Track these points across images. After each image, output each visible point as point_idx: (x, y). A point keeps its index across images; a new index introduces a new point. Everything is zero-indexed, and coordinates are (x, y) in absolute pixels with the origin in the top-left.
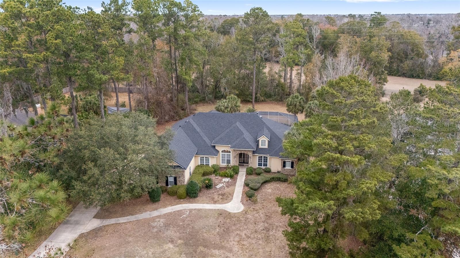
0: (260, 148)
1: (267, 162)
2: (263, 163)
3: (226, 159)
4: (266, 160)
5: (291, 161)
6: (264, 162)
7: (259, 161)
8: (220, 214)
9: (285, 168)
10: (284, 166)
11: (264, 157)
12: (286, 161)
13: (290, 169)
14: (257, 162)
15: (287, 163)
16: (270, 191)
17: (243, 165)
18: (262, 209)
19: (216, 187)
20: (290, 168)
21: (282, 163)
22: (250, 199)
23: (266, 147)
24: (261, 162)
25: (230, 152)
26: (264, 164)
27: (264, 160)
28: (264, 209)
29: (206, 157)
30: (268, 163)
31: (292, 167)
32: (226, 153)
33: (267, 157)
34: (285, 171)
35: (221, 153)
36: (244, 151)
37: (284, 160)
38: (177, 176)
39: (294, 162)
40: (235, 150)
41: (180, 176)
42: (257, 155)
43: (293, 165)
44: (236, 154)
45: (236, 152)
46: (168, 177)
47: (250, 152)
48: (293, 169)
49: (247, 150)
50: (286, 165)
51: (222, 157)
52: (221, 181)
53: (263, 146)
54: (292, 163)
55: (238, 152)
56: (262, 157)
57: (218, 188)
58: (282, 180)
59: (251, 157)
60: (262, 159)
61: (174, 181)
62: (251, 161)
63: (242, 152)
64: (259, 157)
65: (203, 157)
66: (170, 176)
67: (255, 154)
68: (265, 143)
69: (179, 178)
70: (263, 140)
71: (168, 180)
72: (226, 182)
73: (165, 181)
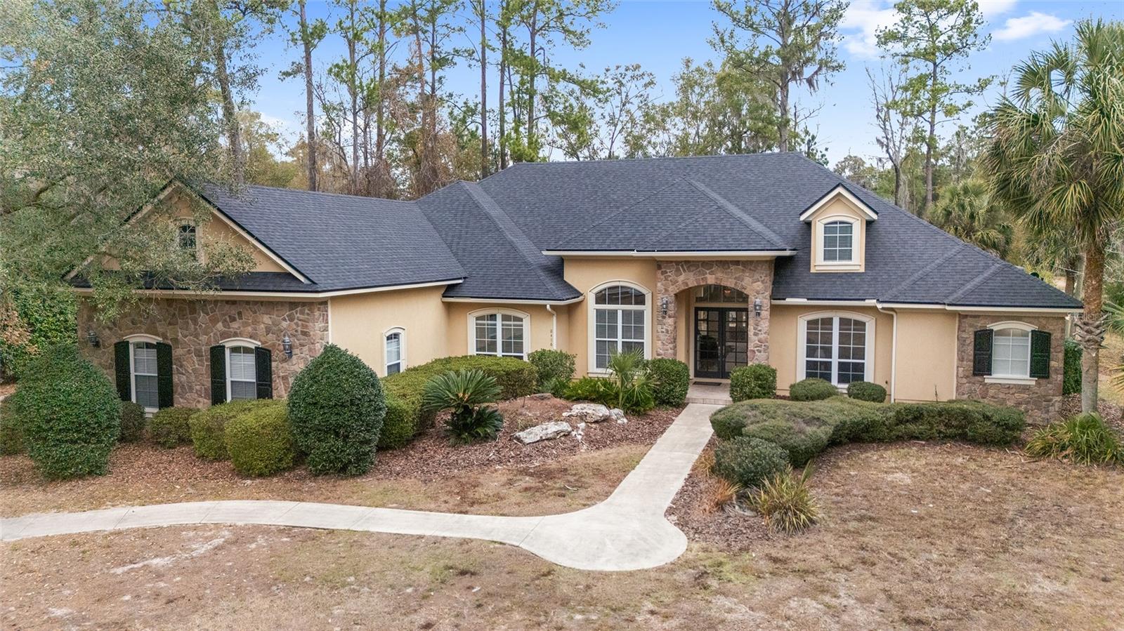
0: (819, 275)
1: (860, 353)
2: (835, 360)
3: (620, 340)
4: (854, 335)
5: (1028, 328)
6: (843, 353)
7: (811, 352)
8: (463, 573)
9: (988, 380)
10: (981, 362)
11: (844, 322)
12: (996, 327)
13: (1025, 388)
14: (802, 359)
15: (998, 342)
16: (904, 478)
17: (719, 384)
18: (859, 568)
19: (521, 434)
20: (1022, 376)
21: (962, 341)
22: (742, 498)
23: (857, 262)
24: (828, 352)
25: (640, 299)
26: (842, 366)
27: (844, 338)
28: (877, 570)
29: (505, 318)
30: (869, 361)
31: (1040, 368)
32: (620, 308)
33: (860, 325)
34: (992, 392)
35: (592, 307)
36: (719, 275)
37: (980, 324)
38: (274, 345)
39: (1050, 334)
40: (667, 262)
41: (291, 347)
42: (802, 301)
43: (1048, 357)
44: (673, 290)
45: (674, 283)
46: (227, 352)
47: (757, 276)
48: (1043, 381)
49: (736, 262)
50: (991, 355)
51: (600, 331)
52: (560, 410)
53: (835, 259)
54: (1041, 343)
55: (681, 278)
56: (829, 322)
57: (527, 441)
58: (983, 428)
59: (760, 306)
60: (828, 338)
61: (255, 381)
62: (762, 336)
63: (708, 276)
64: (809, 323)
65: (493, 317)
66: (235, 350)
67: (790, 301)
68: (847, 241)
69: (284, 360)
70: (836, 223)
71: (225, 379)
72: (589, 419)
73: (208, 384)
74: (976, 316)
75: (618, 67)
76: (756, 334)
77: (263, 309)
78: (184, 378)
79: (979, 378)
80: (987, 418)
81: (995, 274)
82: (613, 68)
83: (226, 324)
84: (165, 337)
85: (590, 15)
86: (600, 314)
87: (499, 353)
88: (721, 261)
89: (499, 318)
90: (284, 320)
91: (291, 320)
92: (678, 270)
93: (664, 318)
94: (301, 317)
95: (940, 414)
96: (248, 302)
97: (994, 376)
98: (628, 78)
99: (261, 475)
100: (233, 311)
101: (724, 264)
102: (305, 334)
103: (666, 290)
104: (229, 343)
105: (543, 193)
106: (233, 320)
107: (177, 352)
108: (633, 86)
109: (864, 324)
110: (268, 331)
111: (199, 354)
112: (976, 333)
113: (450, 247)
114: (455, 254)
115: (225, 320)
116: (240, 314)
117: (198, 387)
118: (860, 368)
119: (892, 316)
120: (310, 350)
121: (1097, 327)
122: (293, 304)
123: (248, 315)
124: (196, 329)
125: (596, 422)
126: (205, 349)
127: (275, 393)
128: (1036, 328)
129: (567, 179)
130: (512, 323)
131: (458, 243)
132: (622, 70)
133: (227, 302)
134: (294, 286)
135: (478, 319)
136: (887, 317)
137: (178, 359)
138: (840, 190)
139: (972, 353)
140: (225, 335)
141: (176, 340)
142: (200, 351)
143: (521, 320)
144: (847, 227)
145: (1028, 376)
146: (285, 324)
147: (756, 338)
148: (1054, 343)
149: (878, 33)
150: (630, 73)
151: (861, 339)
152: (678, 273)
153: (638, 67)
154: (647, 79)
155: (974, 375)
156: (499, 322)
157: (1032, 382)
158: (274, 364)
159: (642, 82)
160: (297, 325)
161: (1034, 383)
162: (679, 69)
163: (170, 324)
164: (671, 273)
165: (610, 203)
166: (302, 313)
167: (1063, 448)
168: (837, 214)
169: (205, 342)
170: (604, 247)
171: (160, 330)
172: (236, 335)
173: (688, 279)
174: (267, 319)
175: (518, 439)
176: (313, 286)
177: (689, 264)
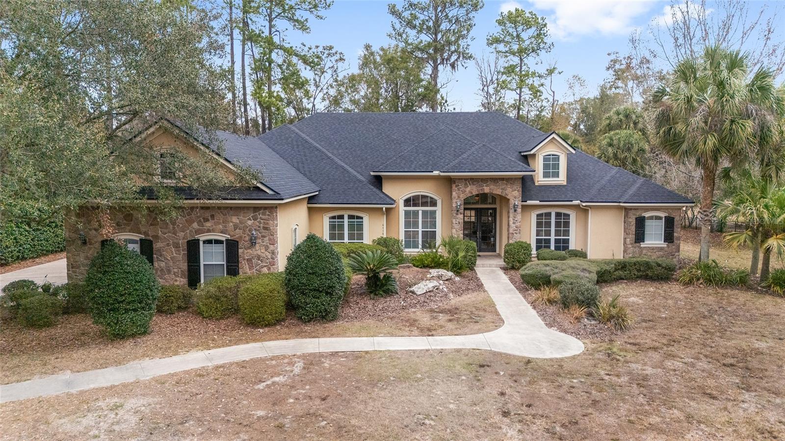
0: (539, 186)
1: (567, 233)
2: (553, 238)
3: (420, 230)
4: (563, 223)
5: (662, 215)
6: (557, 233)
7: (539, 233)
9: (643, 245)
10: (639, 236)
11: (558, 215)
12: (647, 215)
13: (661, 249)
14: (534, 237)
15: (648, 223)
17: (479, 255)
20: (660, 243)
21: (629, 224)
23: (562, 179)
24: (548, 233)
25: (434, 203)
26: (557, 241)
27: (558, 224)
29: (350, 217)
30: (572, 238)
31: (669, 237)
32: (420, 209)
33: (567, 216)
34: (644, 252)
35: (402, 209)
36: (492, 187)
37: (638, 214)
38: (241, 237)
39: (674, 218)
40: (459, 179)
41: (256, 238)
42: (537, 202)
43: (673, 230)
44: (463, 197)
45: (464, 192)
46: (201, 243)
47: (515, 187)
48: (670, 245)
49: (502, 179)
50: (644, 232)
51: (407, 224)
52: (424, 275)
53: (549, 177)
54: (670, 223)
55: (468, 189)
56: (549, 214)
57: (418, 293)
58: (658, 271)
59: (517, 205)
60: (548, 224)
61: (224, 263)
62: (518, 224)
63: (485, 188)
64: (538, 215)
65: (342, 217)
66: (209, 242)
67: (529, 202)
68: (556, 166)
69: (249, 248)
70: (550, 155)
71: (199, 263)
72: (444, 278)
73: (184, 266)
74: (636, 209)
75: (317, 47)
76: (514, 223)
77: (232, 212)
78: (163, 264)
79: (638, 244)
80: (659, 265)
81: (642, 185)
82: (313, 47)
83: (199, 223)
84: (146, 234)
85: (313, 10)
86: (407, 213)
87: (346, 240)
88: (493, 179)
89: (346, 217)
90: (250, 219)
91: (255, 219)
92: (466, 184)
93: (457, 214)
94: (263, 217)
95: (635, 264)
96: (219, 208)
97: (646, 242)
98: (325, 55)
99: (268, 325)
100: (207, 214)
101: (495, 180)
102: (265, 228)
103: (459, 197)
104: (203, 237)
105: (344, 134)
106: (207, 220)
107: (157, 245)
108: (329, 60)
109: (569, 215)
110: (236, 227)
111: (176, 246)
112: (636, 219)
113: (298, 170)
114: (305, 175)
115: (200, 221)
116: (213, 216)
117: (176, 270)
118: (566, 242)
119: (588, 210)
120: (270, 240)
121: (710, 213)
122: (256, 209)
123: (219, 217)
124: (174, 228)
125: (447, 280)
126: (183, 243)
127: (240, 271)
128: (667, 215)
129: (357, 125)
130: (356, 220)
131: (304, 167)
132: (320, 49)
133: (202, 208)
134: (262, 195)
135: (330, 218)
136: (585, 211)
137: (159, 250)
138: (554, 135)
139: (634, 230)
140: (198, 232)
141: (156, 237)
142: (178, 244)
143: (362, 218)
144: (557, 158)
145: (663, 242)
146: (250, 223)
147: (514, 225)
148: (676, 223)
149: (488, 37)
150: (327, 52)
151: (567, 224)
152: (466, 185)
153: (331, 48)
154: (338, 57)
155: (636, 242)
156: (346, 220)
157: (665, 245)
158: (240, 251)
159: (334, 59)
160: (260, 223)
161: (666, 246)
162: (361, 52)
163: (151, 225)
164: (462, 186)
165: (393, 141)
166: (264, 214)
167: (698, 279)
168: (551, 150)
169: (182, 238)
170: (412, 169)
171: (143, 229)
172: (209, 231)
173: (472, 190)
174: (235, 220)
175: (413, 292)
176: (277, 196)
177: (472, 180)
